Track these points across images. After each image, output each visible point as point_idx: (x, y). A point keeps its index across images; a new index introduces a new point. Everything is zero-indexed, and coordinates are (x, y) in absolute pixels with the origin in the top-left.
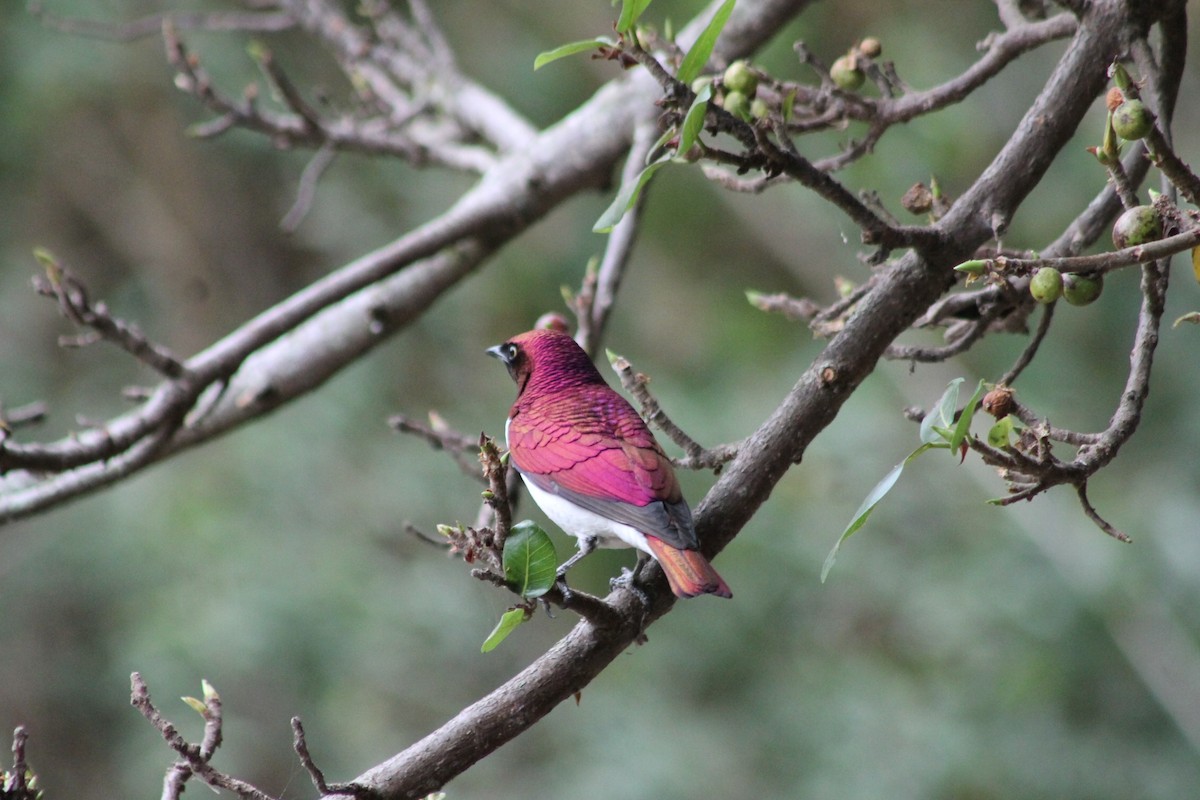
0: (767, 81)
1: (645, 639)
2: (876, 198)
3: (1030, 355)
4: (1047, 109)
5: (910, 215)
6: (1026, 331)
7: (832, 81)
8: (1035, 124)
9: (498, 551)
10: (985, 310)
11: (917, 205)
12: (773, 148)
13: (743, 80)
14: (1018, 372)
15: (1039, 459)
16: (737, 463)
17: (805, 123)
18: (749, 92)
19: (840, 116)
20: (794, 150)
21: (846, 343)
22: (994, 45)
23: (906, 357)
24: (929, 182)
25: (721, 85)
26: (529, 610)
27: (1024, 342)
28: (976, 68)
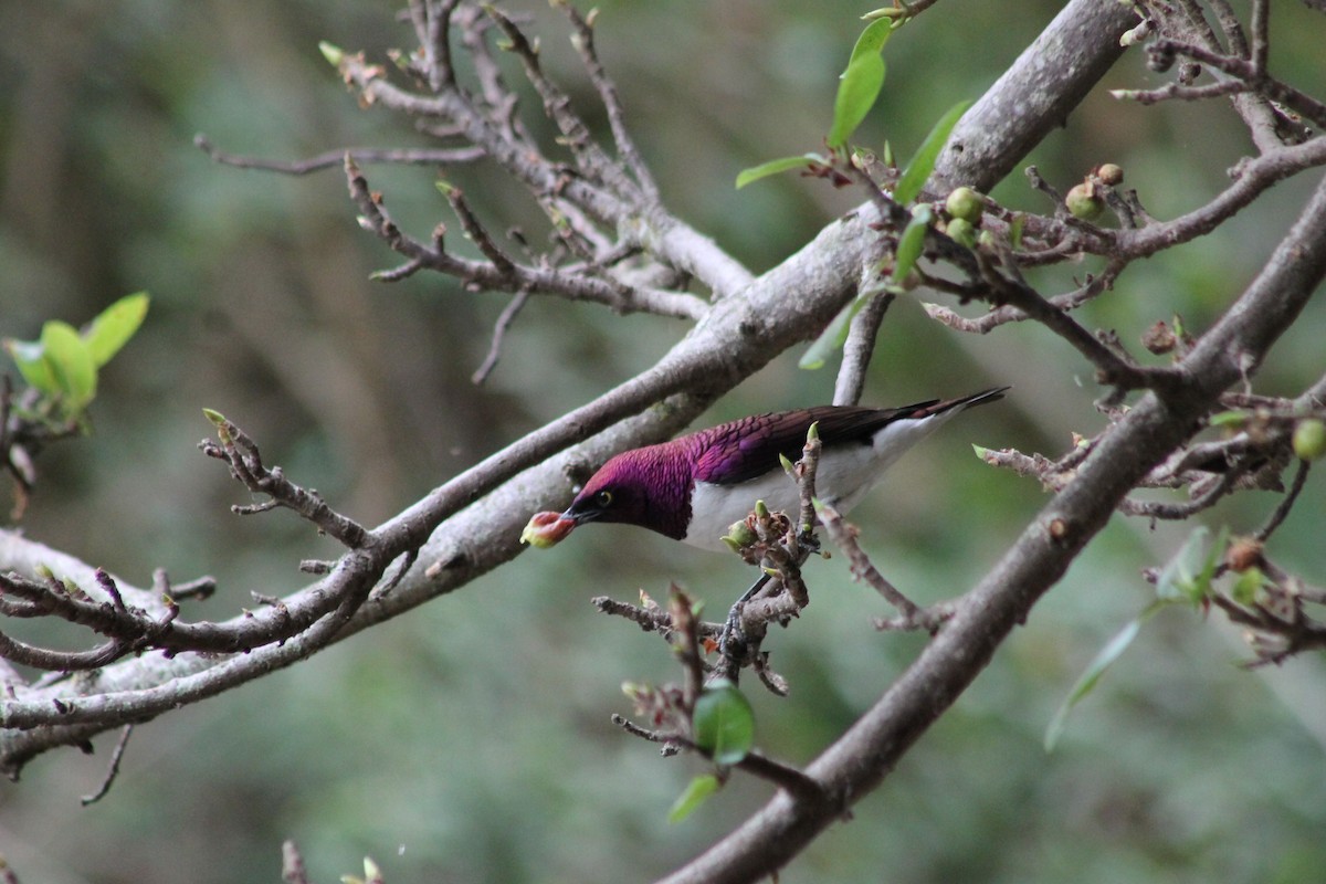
0: (995, 210)
1: (850, 816)
2: (1114, 338)
3: (1283, 512)
4: (1304, 239)
5: (1151, 354)
6: (1280, 488)
7: (1067, 210)
8: (1289, 255)
9: (689, 712)
10: (1233, 462)
11: (1158, 344)
12: (998, 277)
13: (967, 206)
14: (1269, 531)
15: (1289, 618)
16: (954, 624)
17: (1036, 254)
18: (974, 220)
19: (1074, 248)
20: (1021, 279)
21: (1077, 494)
22: (1247, 170)
23: (1146, 513)
24: (1172, 320)
25: (943, 211)
26: (722, 777)
27: (1276, 499)
28: (1226, 196)
